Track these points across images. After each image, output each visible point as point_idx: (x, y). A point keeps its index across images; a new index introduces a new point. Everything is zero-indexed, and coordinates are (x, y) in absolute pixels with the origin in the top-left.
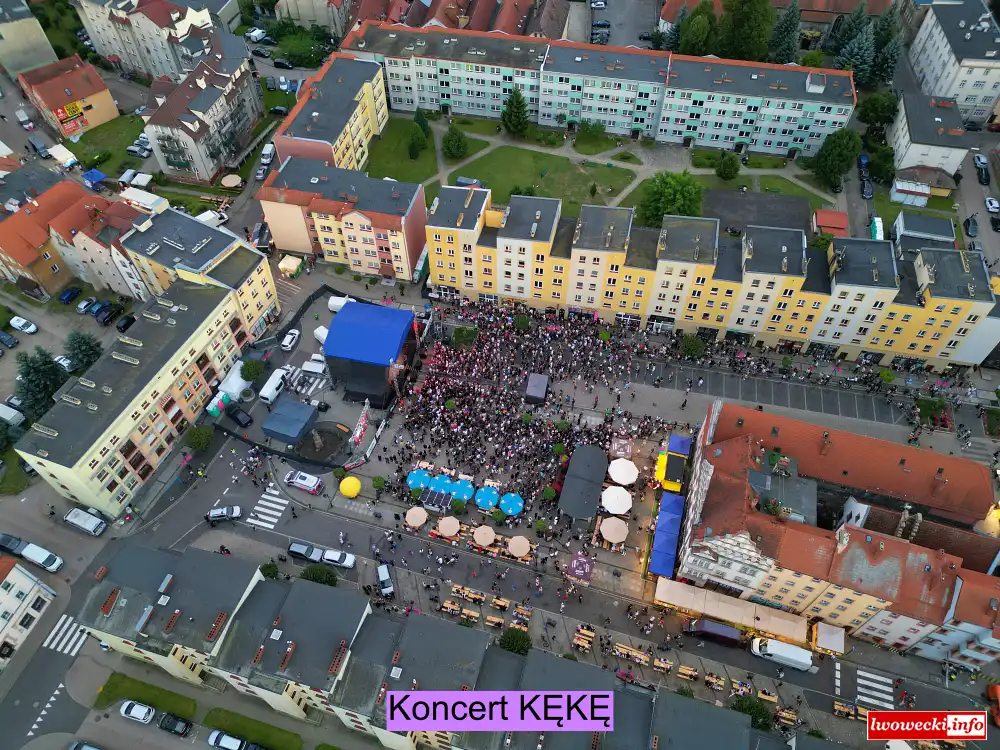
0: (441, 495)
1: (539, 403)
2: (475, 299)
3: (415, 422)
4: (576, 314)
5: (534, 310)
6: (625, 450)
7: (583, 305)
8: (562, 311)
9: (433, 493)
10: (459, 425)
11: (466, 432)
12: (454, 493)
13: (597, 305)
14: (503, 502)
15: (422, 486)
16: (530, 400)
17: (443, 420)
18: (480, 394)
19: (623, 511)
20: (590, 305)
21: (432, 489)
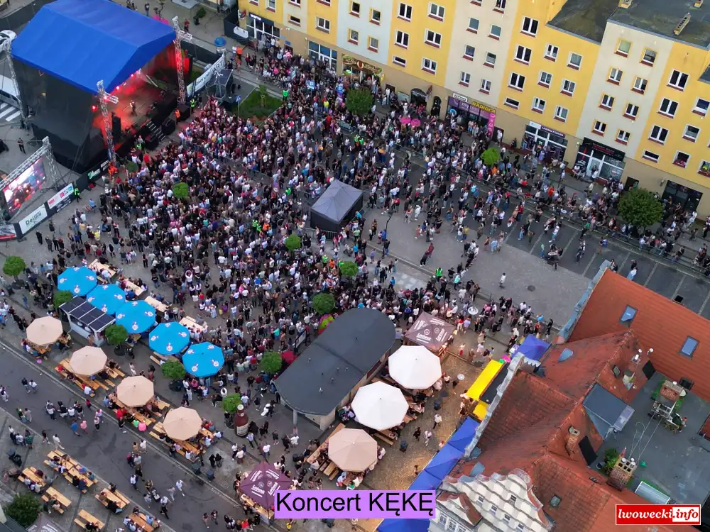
0: (98, 312)
1: (329, 229)
2: (302, 51)
3: (117, 202)
4: (460, 112)
5: (392, 89)
6: (433, 335)
7: (471, 94)
8: (437, 100)
9: (89, 306)
10: (184, 224)
11: (188, 238)
12: (119, 316)
13: (494, 100)
14: (190, 351)
15: (77, 291)
16: (317, 221)
17: (163, 210)
18: (240, 190)
19: (380, 426)
20: (482, 98)
21: (90, 300)
